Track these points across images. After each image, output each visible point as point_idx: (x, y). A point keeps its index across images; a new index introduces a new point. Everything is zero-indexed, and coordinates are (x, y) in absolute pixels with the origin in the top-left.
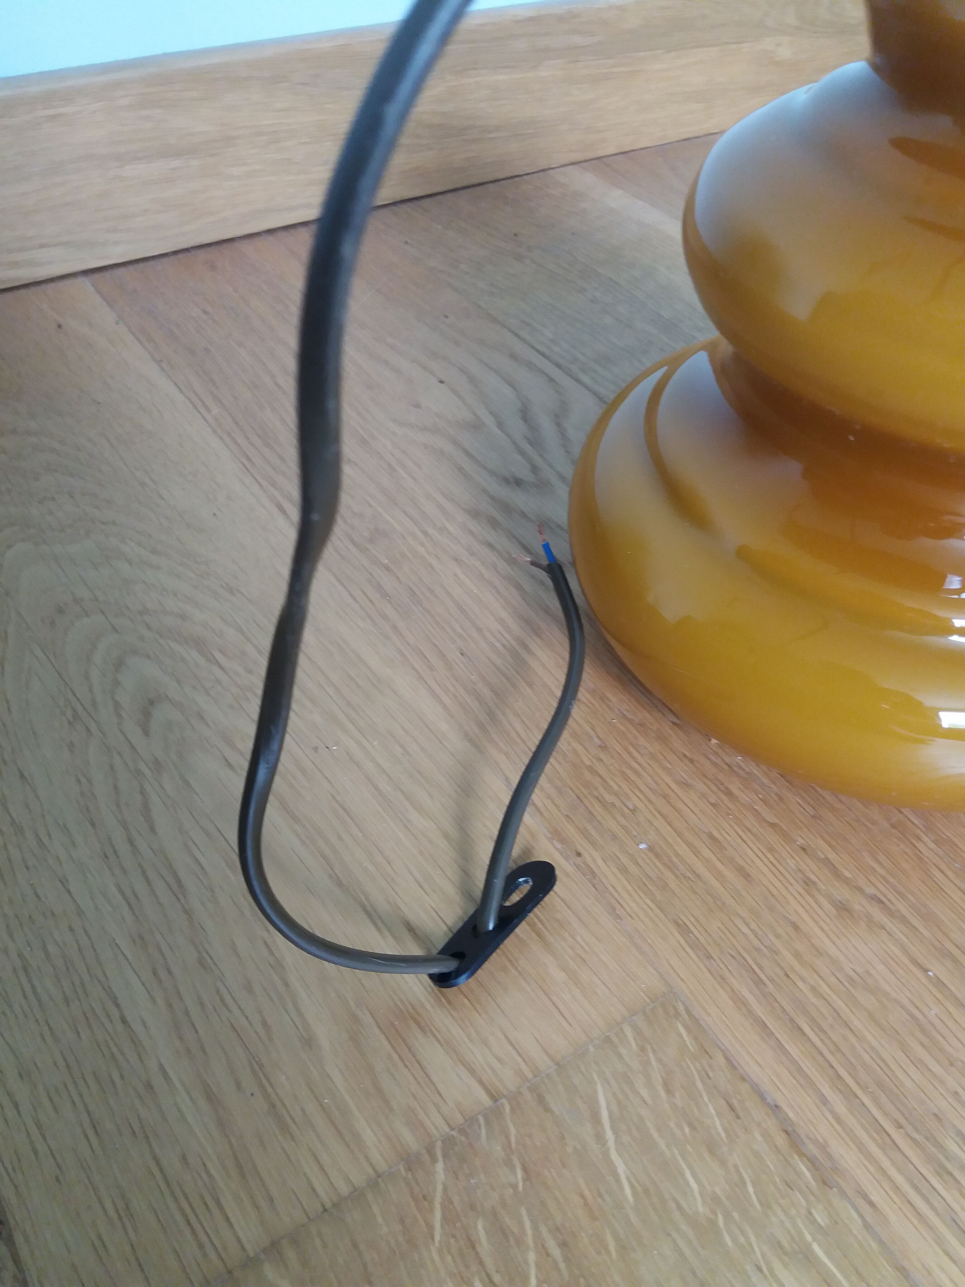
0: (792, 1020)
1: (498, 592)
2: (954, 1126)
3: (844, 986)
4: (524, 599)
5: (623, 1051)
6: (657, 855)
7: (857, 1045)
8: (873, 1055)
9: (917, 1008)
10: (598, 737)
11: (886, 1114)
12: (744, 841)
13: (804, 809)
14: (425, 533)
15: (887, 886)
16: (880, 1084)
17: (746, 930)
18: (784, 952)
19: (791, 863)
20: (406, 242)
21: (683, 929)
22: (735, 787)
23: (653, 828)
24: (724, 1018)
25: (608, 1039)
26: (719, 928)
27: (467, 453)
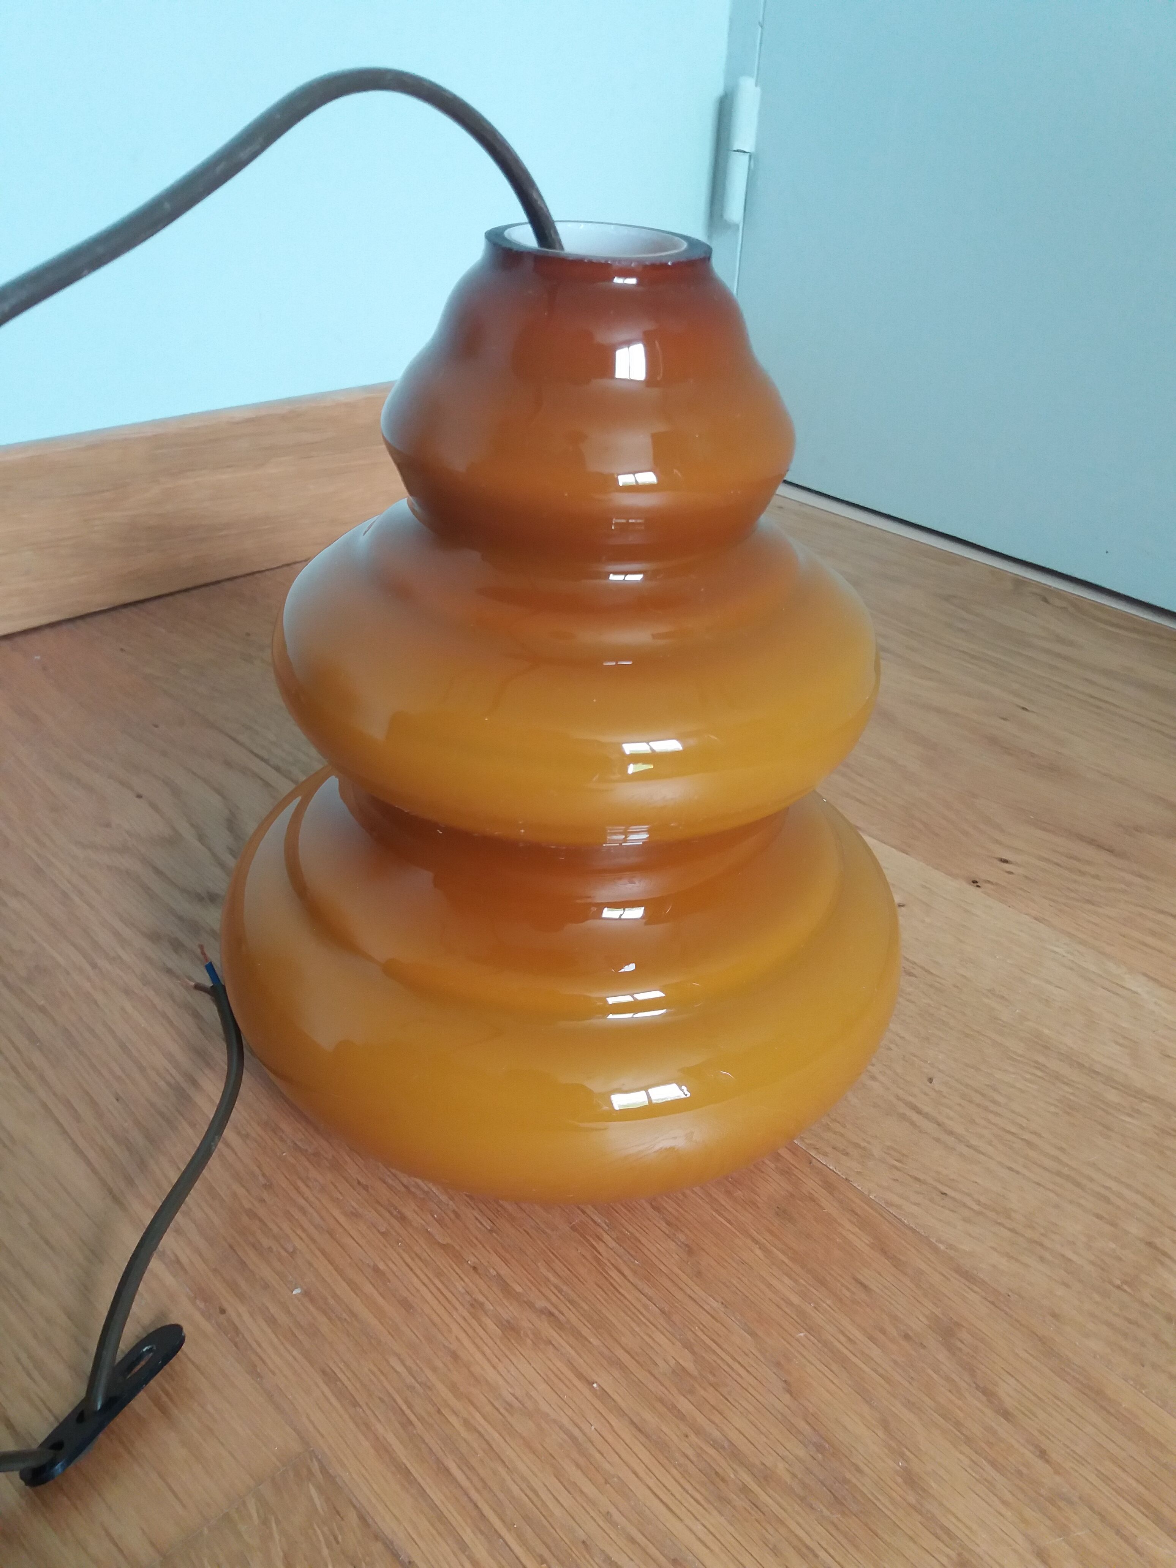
0: (438, 1461)
1: (171, 1023)
2: (603, 1551)
3: (501, 1414)
4: (201, 1029)
5: (242, 1528)
6: (312, 1300)
7: (508, 1478)
8: (524, 1486)
9: (577, 1425)
10: (264, 1175)
11: (529, 1549)
12: (411, 1269)
13: (481, 1223)
14: (94, 966)
15: (559, 1295)
16: (527, 1518)
17: (400, 1368)
18: (440, 1386)
19: (460, 1286)
20: (122, 650)
21: (329, 1377)
22: (409, 1210)
23: (312, 1269)
24: (364, 1471)
25: (227, 1517)
26: (370, 1370)
27: (158, 872)
